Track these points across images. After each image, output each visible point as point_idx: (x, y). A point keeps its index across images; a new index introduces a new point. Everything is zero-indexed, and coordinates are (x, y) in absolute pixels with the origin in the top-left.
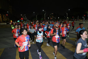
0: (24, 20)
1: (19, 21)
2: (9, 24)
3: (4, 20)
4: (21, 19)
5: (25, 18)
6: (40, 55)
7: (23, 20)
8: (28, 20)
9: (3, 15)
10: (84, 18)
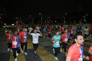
0: (19, 23)
2: (3, 27)
4: (16, 22)
5: (20, 21)
8: (23, 24)
10: (81, 23)
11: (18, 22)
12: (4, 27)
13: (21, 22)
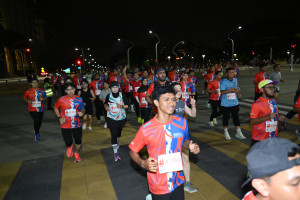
0: (85, 65)
1: (68, 71)
3: (19, 69)
4: (76, 63)
5: (89, 58)
6: (116, 151)
7: (82, 65)
8: (99, 66)
9: (16, 52)
10: (292, 56)
11: (82, 61)
12: (39, 78)
13: (93, 63)
